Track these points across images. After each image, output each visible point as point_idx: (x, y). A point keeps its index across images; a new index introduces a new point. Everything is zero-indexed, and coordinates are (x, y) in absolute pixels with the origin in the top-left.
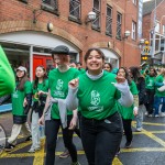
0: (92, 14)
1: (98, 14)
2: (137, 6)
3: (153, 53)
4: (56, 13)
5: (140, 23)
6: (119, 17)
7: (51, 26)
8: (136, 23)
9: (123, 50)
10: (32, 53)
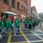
2: (30, 8)
4: (14, 8)
5: (30, 11)
6: (26, 9)
8: (29, 11)
10: (9, 15)
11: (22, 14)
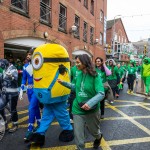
0: (74, 27)
1: (78, 27)
2: (103, 23)
3: (113, 53)
4: (50, 25)
5: (105, 34)
6: (92, 29)
7: (46, 34)
8: (102, 35)
9: (94, 51)
11: (76, 48)
